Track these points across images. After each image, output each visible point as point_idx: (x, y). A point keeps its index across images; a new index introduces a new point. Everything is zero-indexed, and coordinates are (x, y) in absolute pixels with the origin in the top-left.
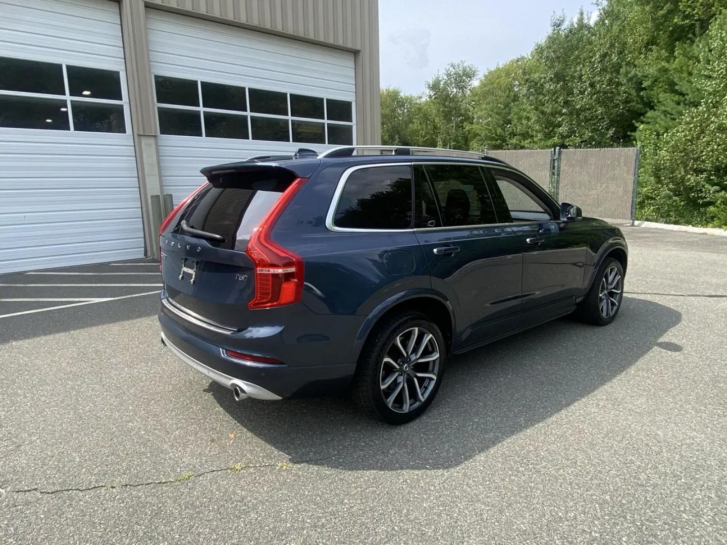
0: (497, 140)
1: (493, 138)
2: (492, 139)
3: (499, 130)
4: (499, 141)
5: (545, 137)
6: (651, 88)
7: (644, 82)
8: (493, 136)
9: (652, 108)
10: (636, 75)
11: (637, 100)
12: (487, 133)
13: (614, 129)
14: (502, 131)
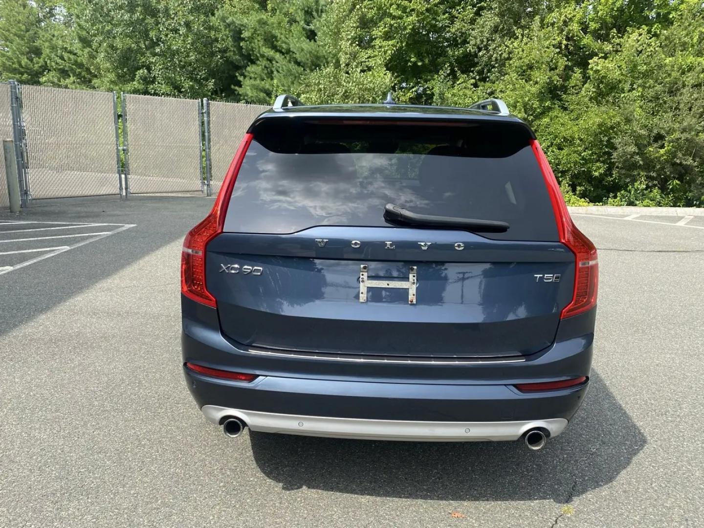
0: (22, 74)
1: (15, 69)
2: (14, 71)
3: (24, 61)
4: (25, 75)
5: (118, 78)
6: (251, 39)
7: (243, 31)
8: (14, 66)
9: (253, 62)
10: (233, 22)
11: (234, 51)
12: (4, 61)
13: (213, 80)
14: (29, 62)
